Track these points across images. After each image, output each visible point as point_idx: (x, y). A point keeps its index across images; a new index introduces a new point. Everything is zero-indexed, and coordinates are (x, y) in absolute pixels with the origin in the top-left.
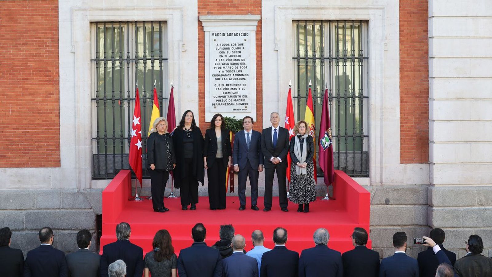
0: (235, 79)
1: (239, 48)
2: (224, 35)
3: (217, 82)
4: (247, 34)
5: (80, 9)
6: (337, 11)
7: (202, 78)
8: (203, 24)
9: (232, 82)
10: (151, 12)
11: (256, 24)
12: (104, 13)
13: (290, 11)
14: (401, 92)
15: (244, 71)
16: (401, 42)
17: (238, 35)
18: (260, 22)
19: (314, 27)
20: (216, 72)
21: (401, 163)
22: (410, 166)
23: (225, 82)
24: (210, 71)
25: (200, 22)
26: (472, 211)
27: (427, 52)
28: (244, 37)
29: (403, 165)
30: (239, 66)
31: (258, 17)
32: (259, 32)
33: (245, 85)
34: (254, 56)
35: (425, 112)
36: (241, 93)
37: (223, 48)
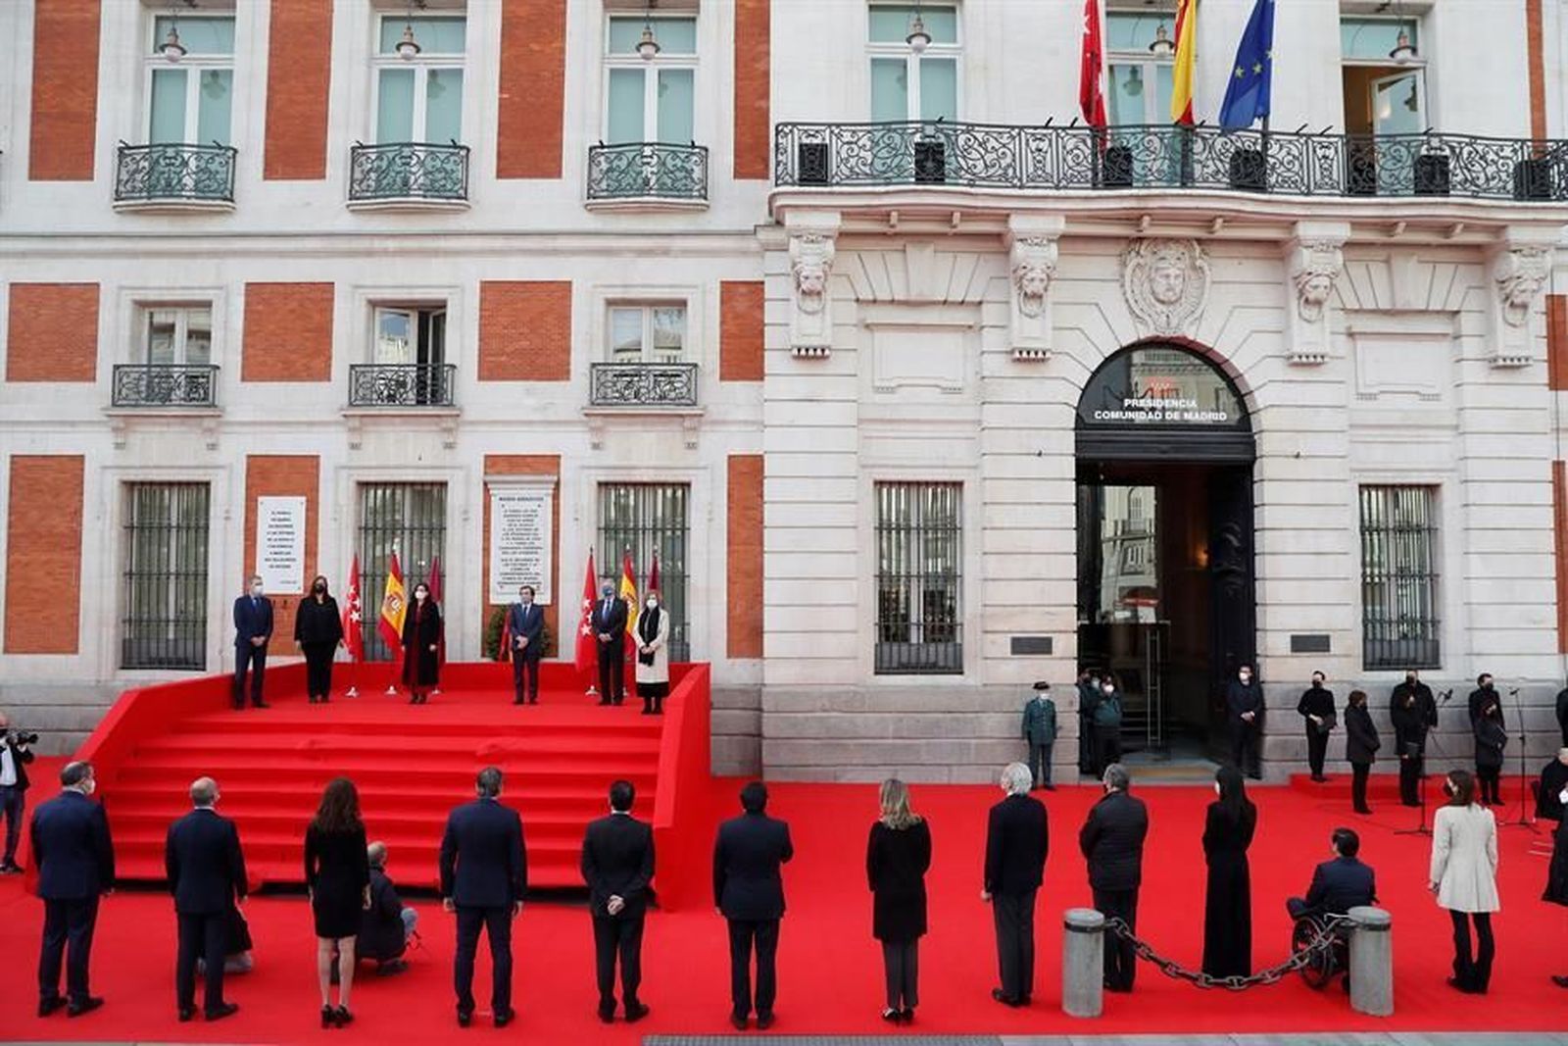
0: (527, 553)
1: (531, 516)
2: (514, 499)
3: (504, 557)
4: (542, 499)
5: (344, 467)
6: (651, 472)
7: (486, 551)
8: (489, 486)
9: (523, 556)
10: (429, 471)
11: (553, 486)
12: (374, 472)
13: (593, 472)
14: (729, 571)
15: (537, 543)
16: (729, 509)
17: (531, 499)
18: (558, 484)
19: (674, 493)
20: (504, 544)
21: (729, 656)
22: (739, 661)
23: (514, 557)
24: (496, 541)
25: (485, 484)
26: (813, 718)
27: (762, 522)
28: (538, 503)
29: (731, 661)
30: (531, 537)
31: (555, 478)
32: (556, 497)
33: (537, 560)
34: (550, 526)
35: (759, 595)
36: (533, 570)
37: (512, 515)
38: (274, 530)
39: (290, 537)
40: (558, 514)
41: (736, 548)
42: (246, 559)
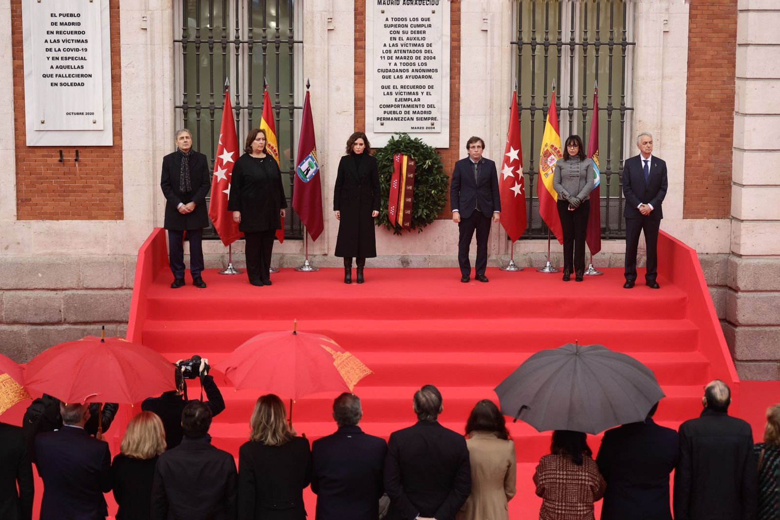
0: (417, 77)
1: (422, 26)
2: (398, 3)
3: (386, 82)
4: (437, 3)
7: (360, 75)
9: (410, 82)
15: (431, 64)
17: (421, 2)
20: (385, 64)
21: (685, 217)
22: (699, 223)
23: (399, 83)
24: (373, 62)
27: (734, 36)
29: (688, 221)
30: (423, 55)
33: (431, 87)
34: (447, 39)
35: (727, 135)
36: (425, 100)
37: (396, 25)
38: (55, 37)
39: (80, 46)
40: (459, 23)
41: (697, 70)
42: (15, 85)
